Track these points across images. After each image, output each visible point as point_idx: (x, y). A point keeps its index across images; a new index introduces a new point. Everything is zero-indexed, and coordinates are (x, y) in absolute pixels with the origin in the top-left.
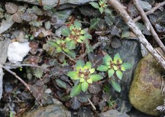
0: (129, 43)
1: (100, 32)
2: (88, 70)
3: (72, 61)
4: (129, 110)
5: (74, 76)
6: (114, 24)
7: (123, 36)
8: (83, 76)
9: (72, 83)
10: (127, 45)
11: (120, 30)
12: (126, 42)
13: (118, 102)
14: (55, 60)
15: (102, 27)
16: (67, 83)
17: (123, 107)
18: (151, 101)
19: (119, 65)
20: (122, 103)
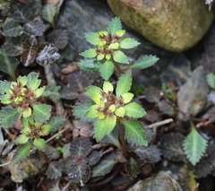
0: (67, 15)
1: (29, 57)
2: (103, 94)
3: (64, 134)
4: (189, 63)
5: (105, 127)
6: (22, 25)
7: (50, 19)
8: (112, 108)
9: (107, 148)
10: (69, 20)
11: (38, 19)
12: (63, 19)
13: (167, 79)
14: (52, 166)
15: (20, 49)
16: (103, 158)
17: (180, 72)
18: (189, 12)
19: (110, 39)
20: (171, 72)
